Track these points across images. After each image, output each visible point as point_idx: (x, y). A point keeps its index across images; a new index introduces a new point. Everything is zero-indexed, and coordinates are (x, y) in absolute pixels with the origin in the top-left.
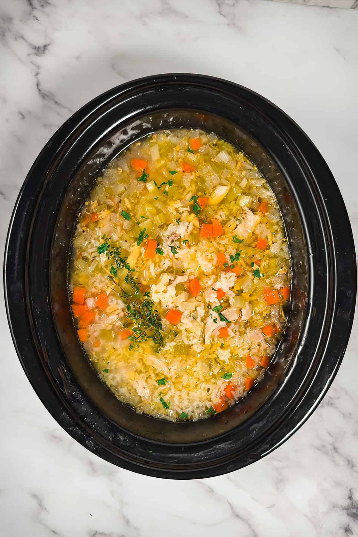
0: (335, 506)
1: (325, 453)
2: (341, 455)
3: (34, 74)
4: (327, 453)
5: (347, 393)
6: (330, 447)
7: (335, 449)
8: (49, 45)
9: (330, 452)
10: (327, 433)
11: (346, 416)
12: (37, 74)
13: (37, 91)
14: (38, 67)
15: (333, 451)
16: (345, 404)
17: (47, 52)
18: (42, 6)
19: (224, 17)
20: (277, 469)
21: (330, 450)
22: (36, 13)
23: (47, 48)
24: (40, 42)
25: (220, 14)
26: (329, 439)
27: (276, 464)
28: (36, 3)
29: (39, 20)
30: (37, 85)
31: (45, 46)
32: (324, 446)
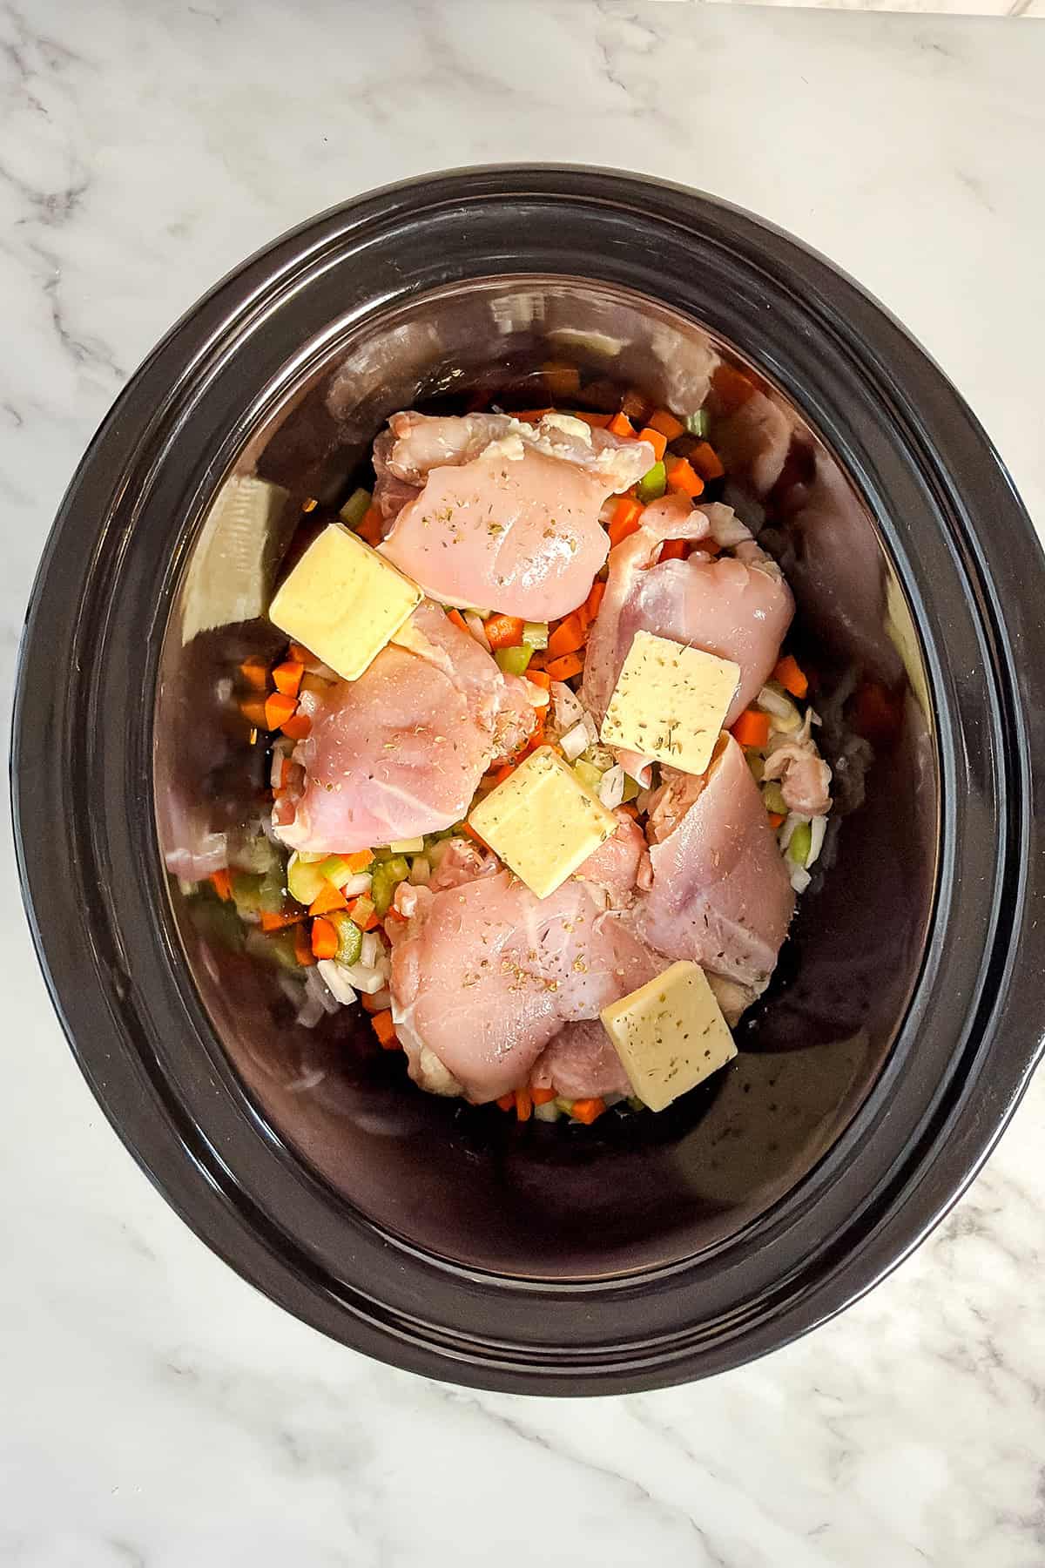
0: (1000, 1520)
1: (967, 1370)
2: (1011, 1371)
3: (44, 283)
4: (972, 1369)
5: (1021, 1194)
6: (978, 1352)
7: (996, 1357)
8: (83, 190)
9: (981, 1367)
10: (971, 1313)
11: (1020, 1259)
12: (53, 283)
13: (55, 337)
14: (54, 261)
15: (991, 1362)
16: (1015, 1224)
17: (76, 210)
18: (53, 64)
19: (624, 87)
20: (829, 1421)
21: (981, 1359)
22: (35, 87)
23: (77, 198)
24: (56, 182)
25: (612, 80)
26: (976, 1330)
27: (829, 1406)
28: (33, 57)
29: (46, 111)
30: (56, 317)
31: (70, 194)
32: (962, 1351)
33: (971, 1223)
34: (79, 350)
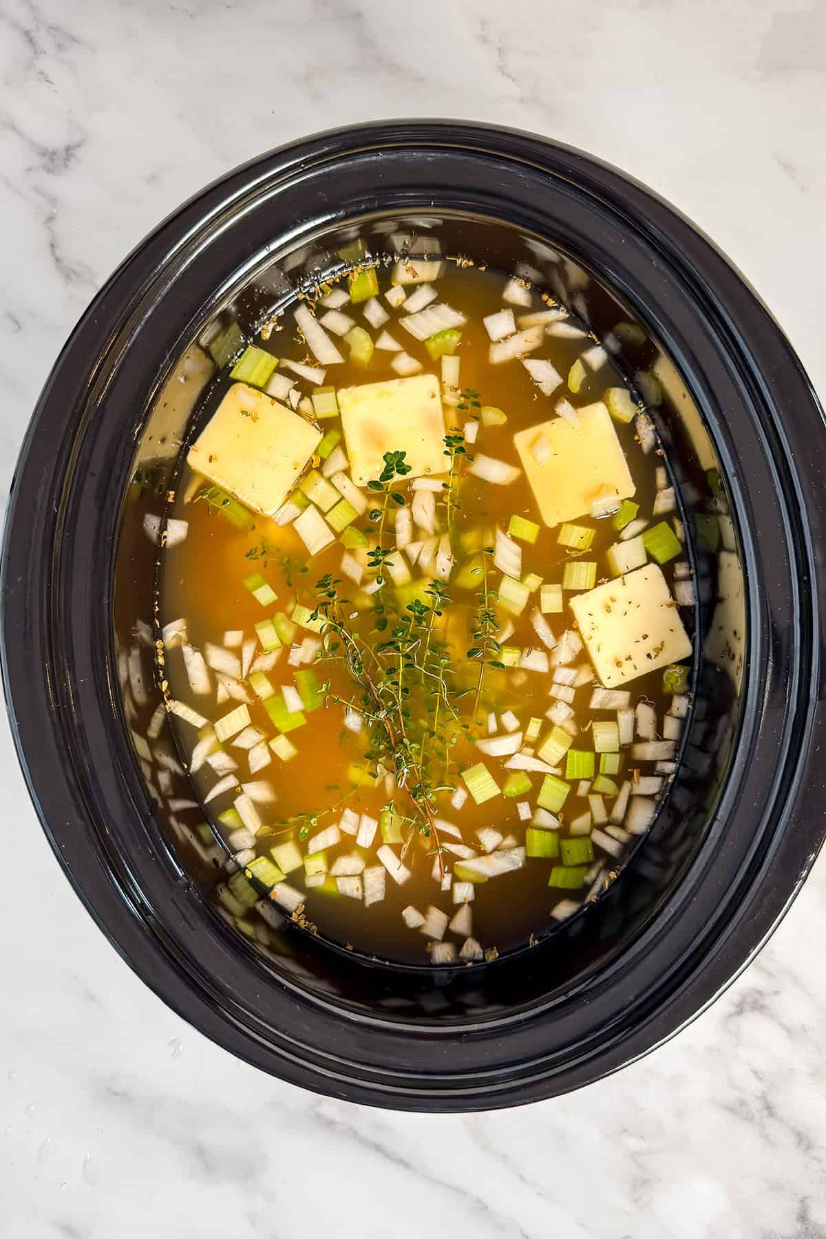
1: (746, 1118)
2: (781, 1121)
3: (42, 218)
4: (749, 1118)
5: (796, 981)
6: (755, 1105)
7: (769, 1109)
8: (79, 146)
9: (757, 1116)
10: (751, 1073)
11: (792, 1032)
12: (51, 219)
13: (50, 261)
14: (53, 201)
15: (765, 1113)
16: (792, 1007)
17: (72, 163)
18: (60, 46)
19: (513, 80)
20: (634, 1156)
21: (758, 1111)
22: (45, 64)
23: (72, 151)
24: (56, 138)
25: (503, 74)
26: (755, 1087)
27: (633, 1143)
28: (44, 39)
29: (52, 83)
30: (52, 246)
31: (68, 149)
32: (743, 1103)
33: (755, 1002)
34: (69, 274)
